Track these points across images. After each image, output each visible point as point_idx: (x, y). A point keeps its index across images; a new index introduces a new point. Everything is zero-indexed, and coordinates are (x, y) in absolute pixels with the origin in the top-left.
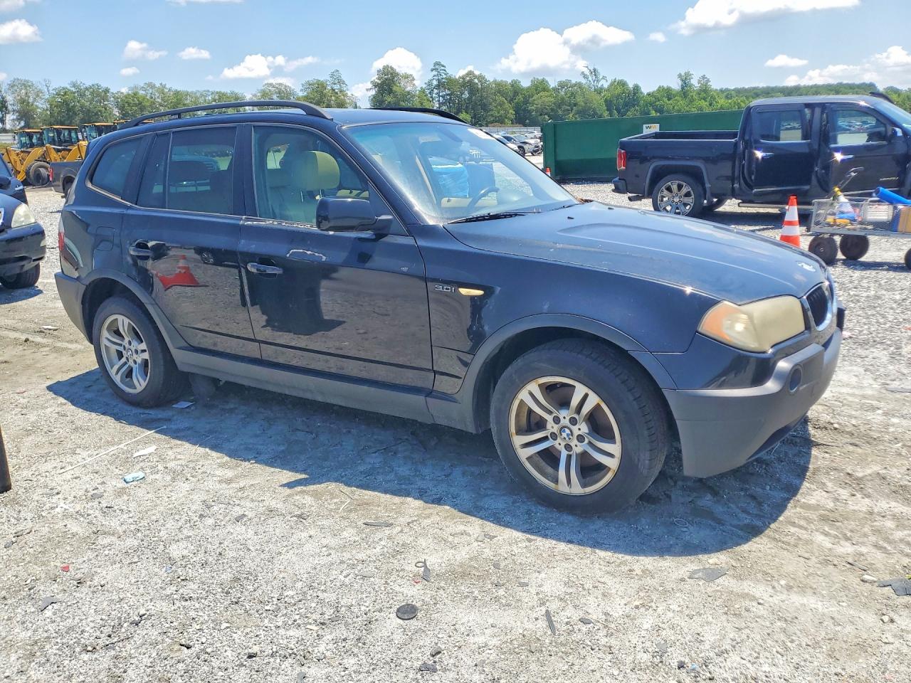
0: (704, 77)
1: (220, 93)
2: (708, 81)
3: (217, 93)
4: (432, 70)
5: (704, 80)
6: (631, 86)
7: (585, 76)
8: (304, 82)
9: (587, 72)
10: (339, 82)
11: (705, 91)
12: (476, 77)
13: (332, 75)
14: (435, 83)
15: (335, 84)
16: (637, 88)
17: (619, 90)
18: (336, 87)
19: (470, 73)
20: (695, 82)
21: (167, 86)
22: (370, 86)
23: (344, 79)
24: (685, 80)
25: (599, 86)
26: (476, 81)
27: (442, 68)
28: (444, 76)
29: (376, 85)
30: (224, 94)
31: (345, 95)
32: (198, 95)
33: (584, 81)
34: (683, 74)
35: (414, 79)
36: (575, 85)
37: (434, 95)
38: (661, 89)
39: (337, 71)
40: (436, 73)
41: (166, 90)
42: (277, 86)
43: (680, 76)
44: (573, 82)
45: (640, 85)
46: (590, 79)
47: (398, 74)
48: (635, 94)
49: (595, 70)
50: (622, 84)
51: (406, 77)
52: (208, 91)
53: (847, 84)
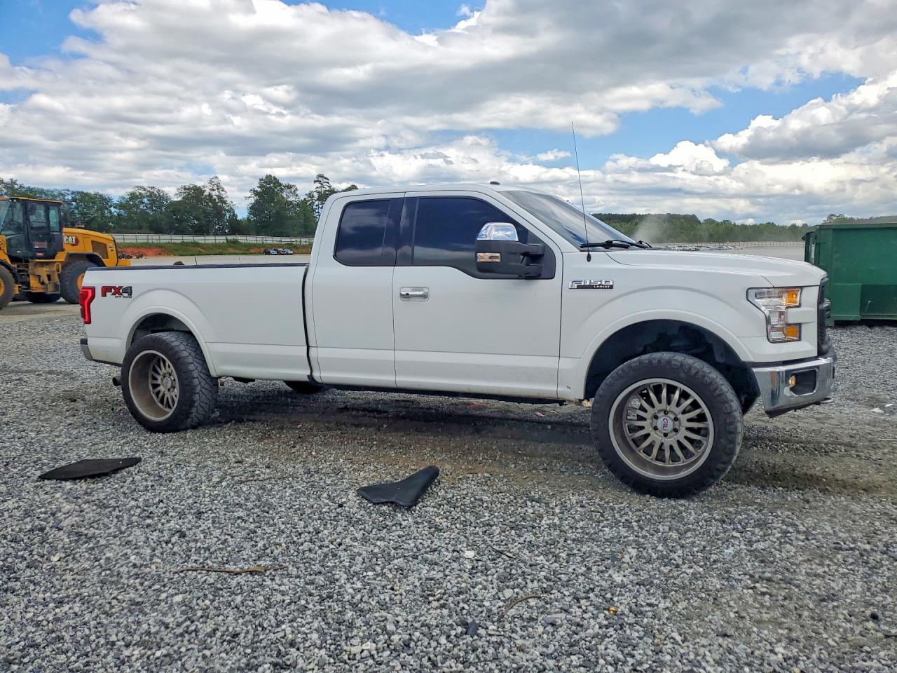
1: (82, 193)
3: (78, 192)
4: (315, 182)
8: (179, 186)
10: (218, 189)
13: (211, 182)
14: (316, 195)
15: (214, 190)
18: (215, 193)
21: (18, 182)
22: (249, 194)
23: (223, 186)
27: (326, 180)
28: (328, 189)
29: (256, 193)
30: (87, 194)
31: (225, 202)
32: (56, 193)
35: (296, 189)
37: (314, 207)
41: (16, 187)
42: (149, 189)
47: (280, 185)
51: (289, 187)
52: (68, 190)
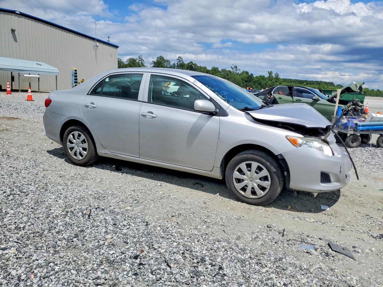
0: (277, 74)
2: (278, 75)
5: (277, 75)
6: (250, 74)
7: (232, 68)
9: (233, 67)
11: (277, 79)
12: (193, 64)
16: (252, 75)
17: (245, 75)
19: (191, 62)
20: (273, 75)
24: (270, 73)
25: (237, 72)
26: (193, 66)
33: (232, 70)
34: (270, 71)
36: (228, 71)
38: (260, 76)
39: (141, 56)
40: (178, 61)
43: (269, 72)
44: (227, 70)
45: (253, 74)
46: (234, 69)
48: (251, 77)
49: (236, 67)
50: (247, 73)
53: (324, 82)
